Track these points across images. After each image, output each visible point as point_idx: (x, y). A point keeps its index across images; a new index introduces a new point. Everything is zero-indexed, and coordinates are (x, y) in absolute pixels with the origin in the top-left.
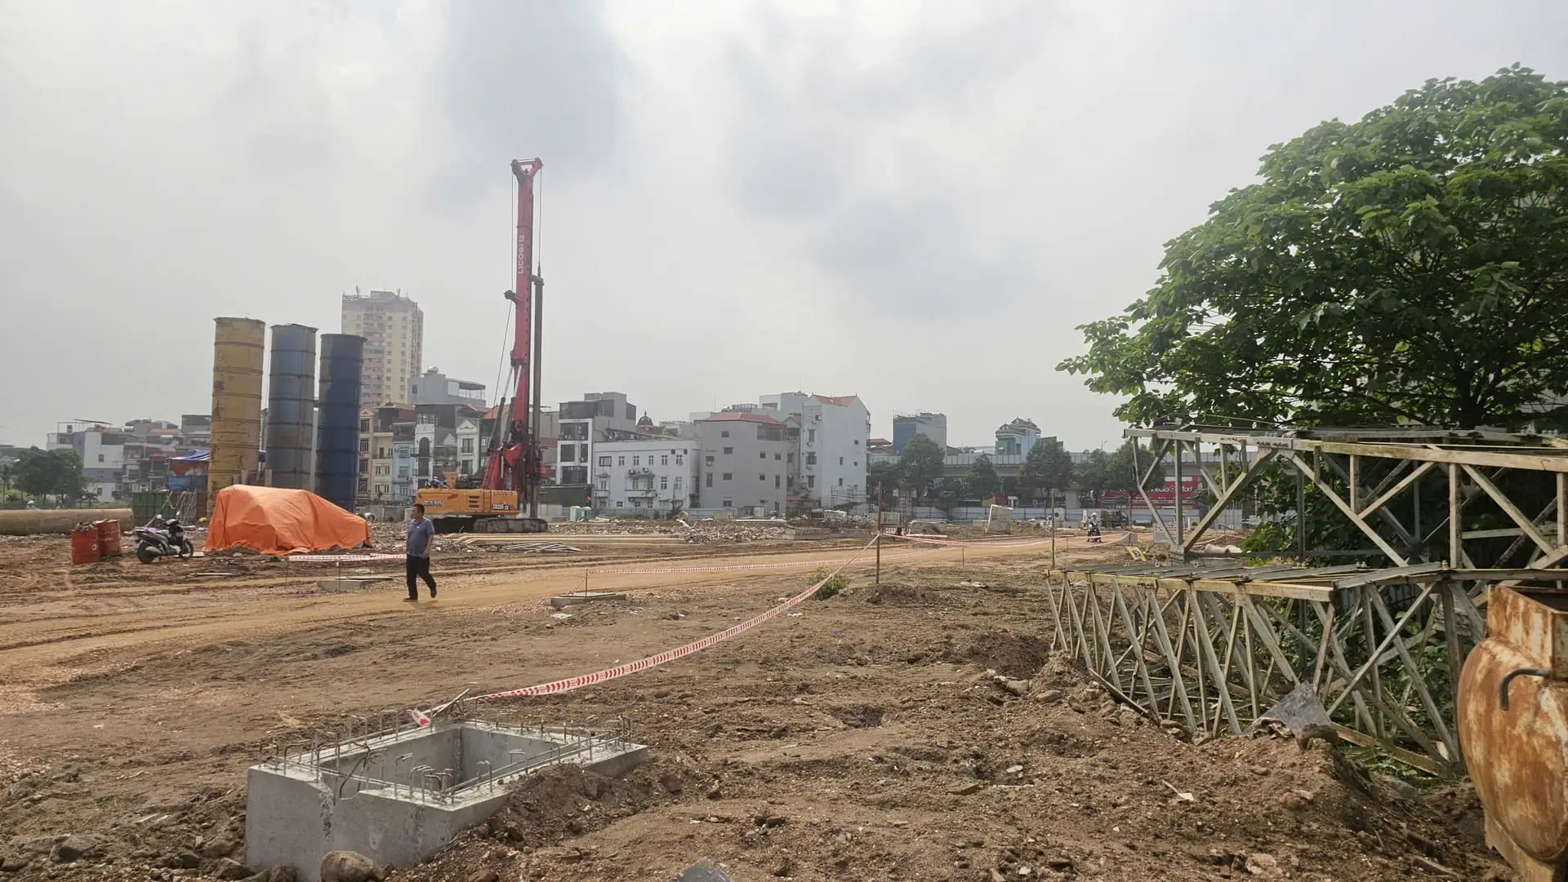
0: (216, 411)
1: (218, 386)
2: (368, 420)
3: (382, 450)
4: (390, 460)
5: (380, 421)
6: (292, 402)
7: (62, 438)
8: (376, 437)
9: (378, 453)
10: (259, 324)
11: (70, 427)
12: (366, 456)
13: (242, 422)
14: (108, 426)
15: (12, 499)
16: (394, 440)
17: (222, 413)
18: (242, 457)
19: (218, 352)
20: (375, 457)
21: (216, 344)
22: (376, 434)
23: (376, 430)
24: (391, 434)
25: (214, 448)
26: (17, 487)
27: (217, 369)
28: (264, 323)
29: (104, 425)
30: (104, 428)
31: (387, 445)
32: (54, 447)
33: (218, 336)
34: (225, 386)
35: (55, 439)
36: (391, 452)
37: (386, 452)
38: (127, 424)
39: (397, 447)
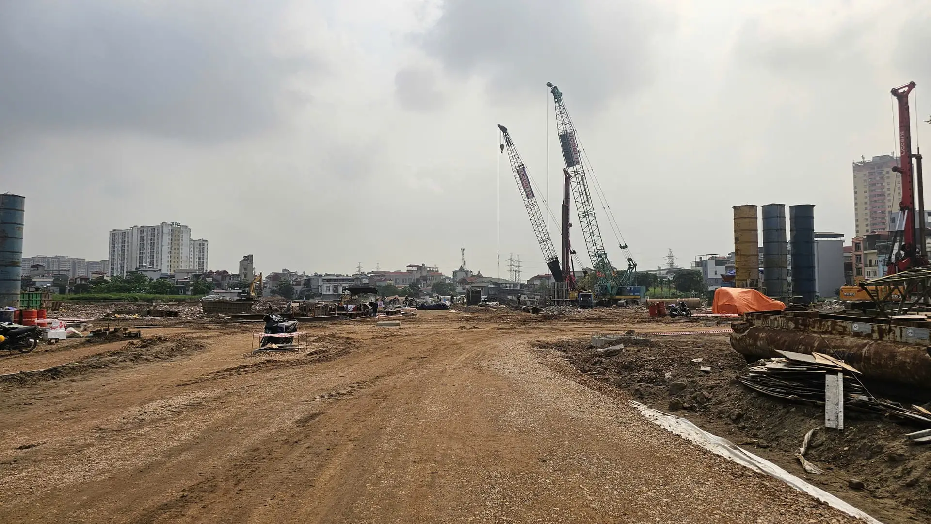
0: (736, 250)
1: (737, 239)
2: (860, 243)
3: (870, 261)
4: (876, 267)
5: (867, 243)
6: (775, 243)
7: (698, 264)
8: (866, 254)
9: (868, 263)
10: (754, 207)
11: (701, 258)
12: (860, 265)
13: (749, 256)
14: (718, 256)
15: (673, 294)
16: (878, 254)
17: (739, 252)
18: (750, 273)
19: (735, 223)
20: (866, 266)
21: (734, 219)
22: (865, 252)
23: (865, 249)
24: (876, 251)
25: (737, 268)
26: (675, 288)
27: (735, 231)
28: (756, 206)
29: (716, 256)
30: (716, 257)
31: (874, 258)
32: (695, 268)
33: (735, 215)
34: (740, 239)
35: (694, 265)
36: (877, 262)
37: (873, 262)
38: (729, 254)
39: (880, 259)
